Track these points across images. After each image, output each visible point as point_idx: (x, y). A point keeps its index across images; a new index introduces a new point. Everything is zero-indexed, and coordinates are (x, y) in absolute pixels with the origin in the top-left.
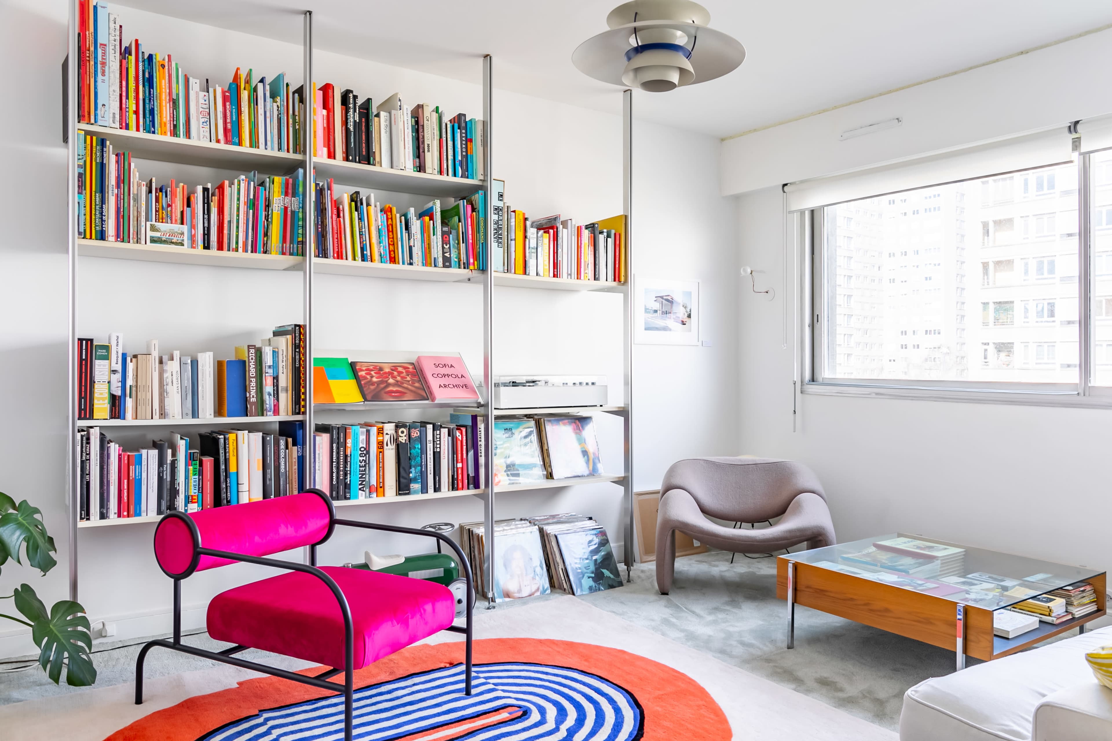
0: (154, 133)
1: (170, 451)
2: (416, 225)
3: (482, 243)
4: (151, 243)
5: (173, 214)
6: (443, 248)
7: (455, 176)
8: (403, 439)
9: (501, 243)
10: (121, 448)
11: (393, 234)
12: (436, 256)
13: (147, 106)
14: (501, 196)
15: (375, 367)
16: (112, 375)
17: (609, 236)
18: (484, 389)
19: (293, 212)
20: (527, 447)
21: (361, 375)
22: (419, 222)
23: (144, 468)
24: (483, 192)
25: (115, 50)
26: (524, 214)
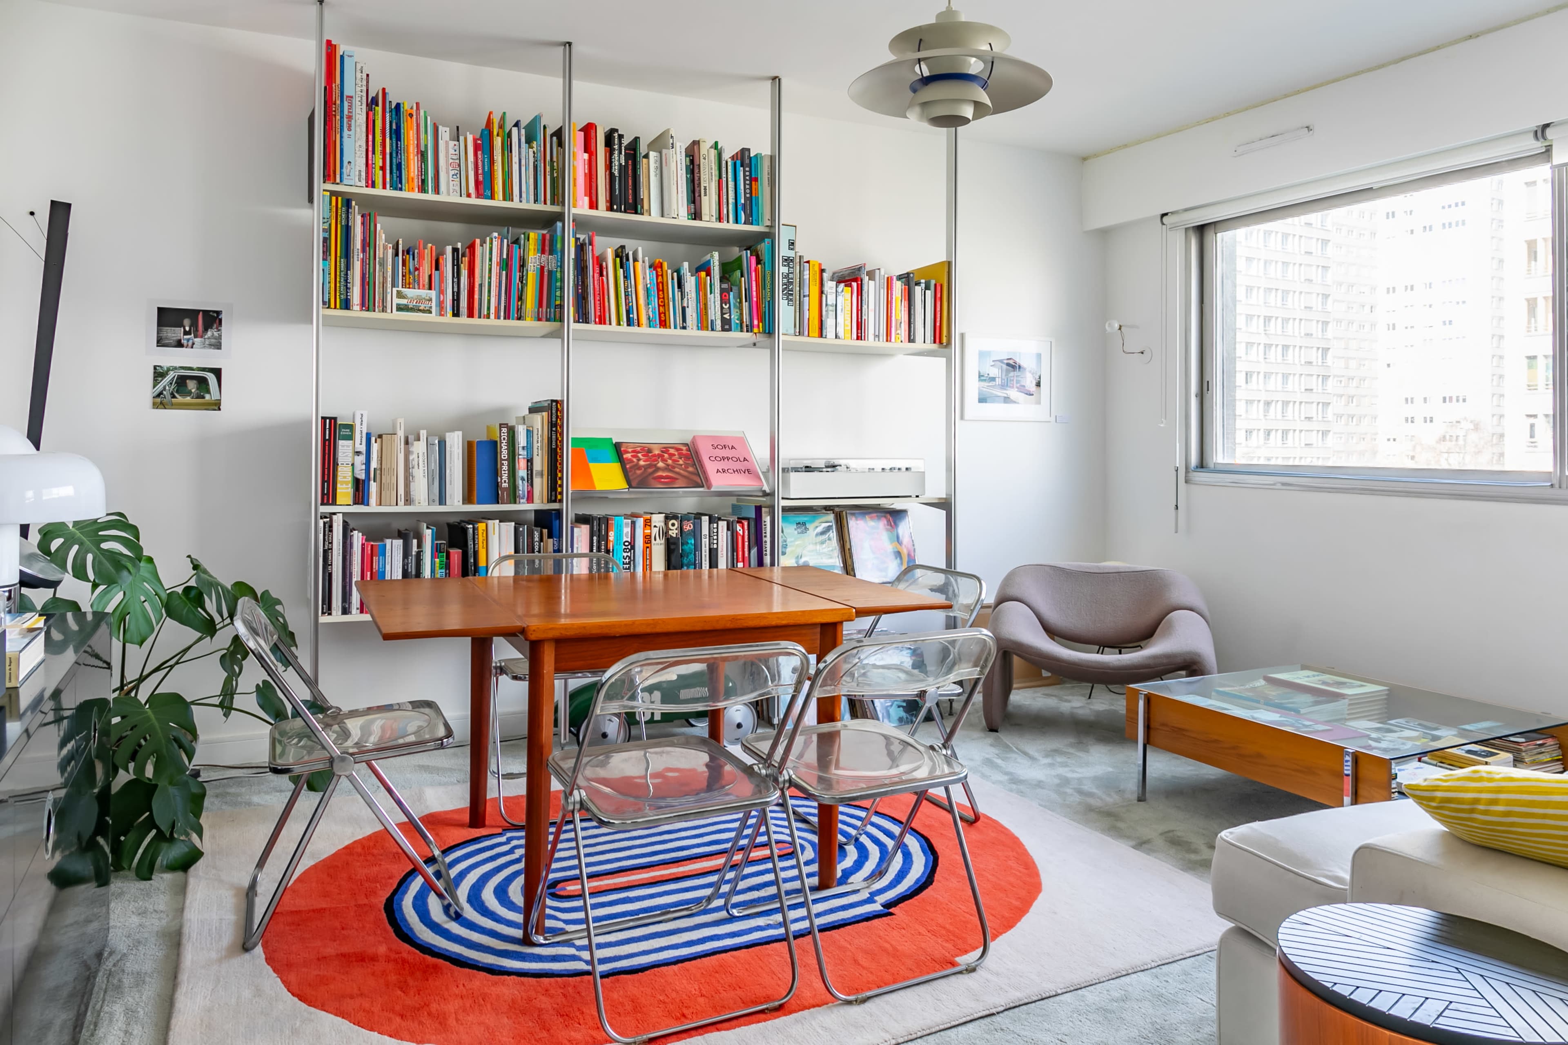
0: (401, 189)
1: (415, 542)
2: (690, 283)
3: (769, 302)
4: (397, 311)
5: (421, 279)
6: (722, 308)
7: (737, 223)
8: (674, 532)
9: (791, 300)
10: (365, 537)
11: (663, 293)
12: (713, 318)
13: (394, 161)
14: (792, 244)
15: (643, 449)
16: (356, 457)
17: (927, 287)
18: (770, 474)
19: (550, 272)
20: (824, 546)
21: (627, 458)
22: (693, 278)
23: (388, 559)
24: (769, 240)
25: (361, 101)
26: (820, 265)
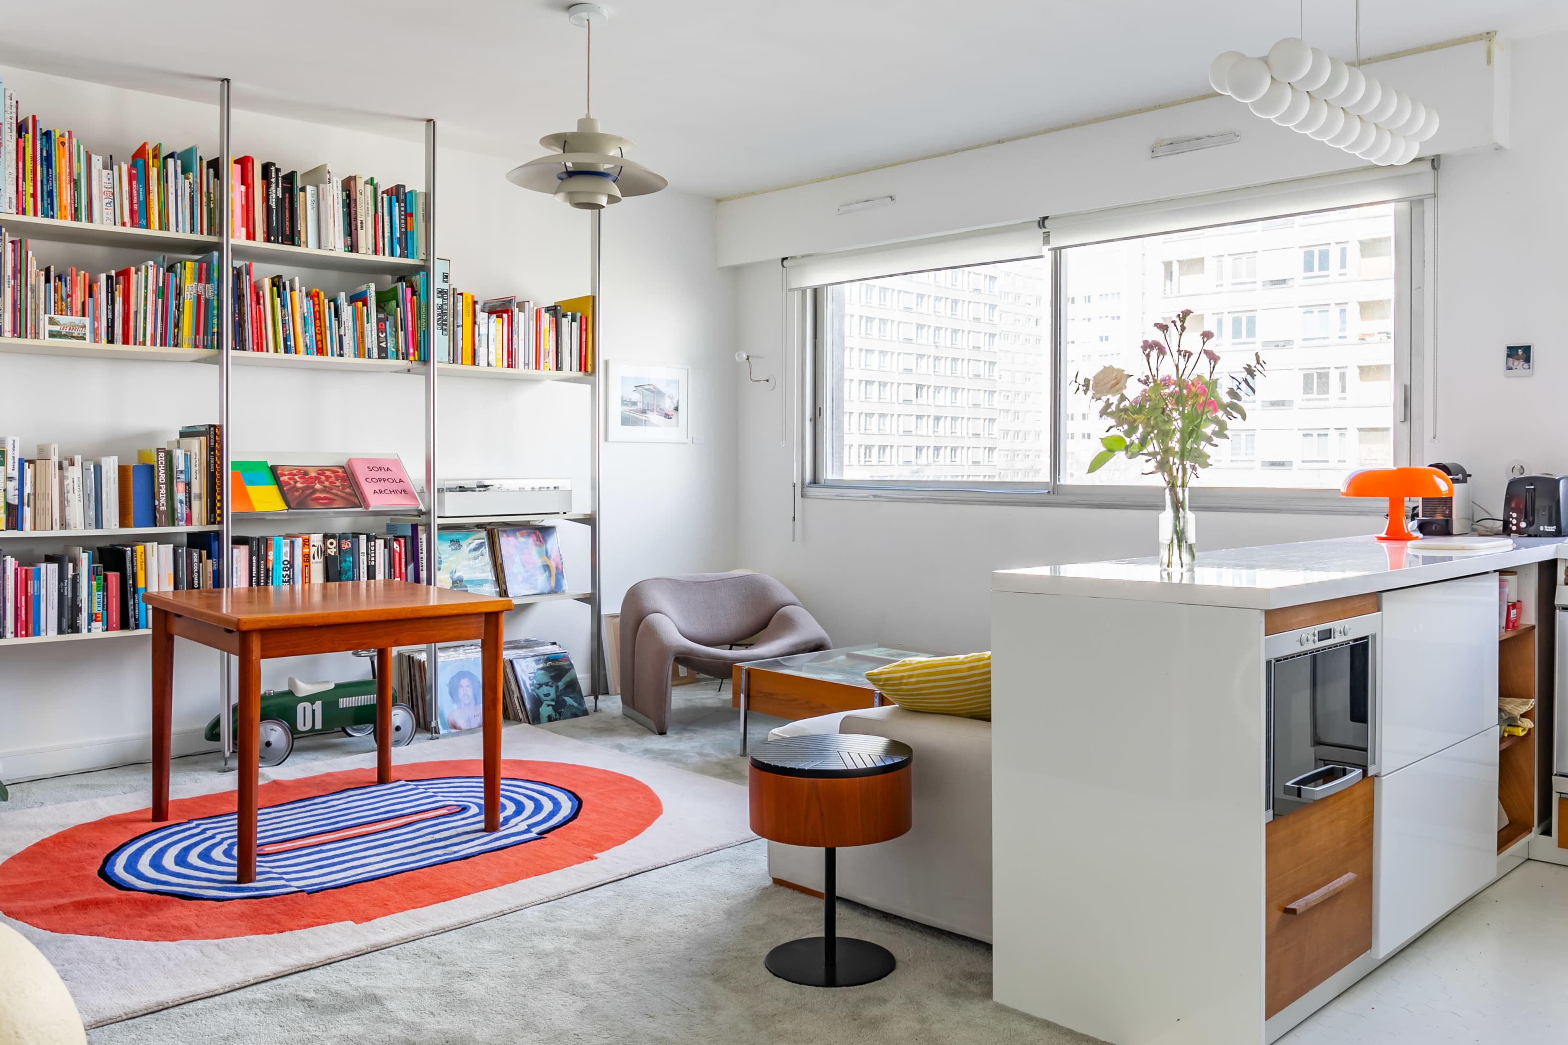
0: (52, 217)
1: (71, 565)
2: (347, 312)
3: (424, 331)
4: (49, 337)
5: (74, 306)
6: (378, 337)
7: (393, 255)
8: (332, 551)
9: (445, 330)
10: (17, 562)
11: (320, 322)
12: (370, 347)
13: (45, 188)
14: (446, 277)
15: (299, 471)
16: (9, 483)
17: (573, 319)
18: (426, 495)
19: (207, 301)
20: (477, 561)
21: (283, 481)
22: (350, 308)
23: (43, 583)
24: (425, 273)
25: (10, 128)
26: (473, 297)
